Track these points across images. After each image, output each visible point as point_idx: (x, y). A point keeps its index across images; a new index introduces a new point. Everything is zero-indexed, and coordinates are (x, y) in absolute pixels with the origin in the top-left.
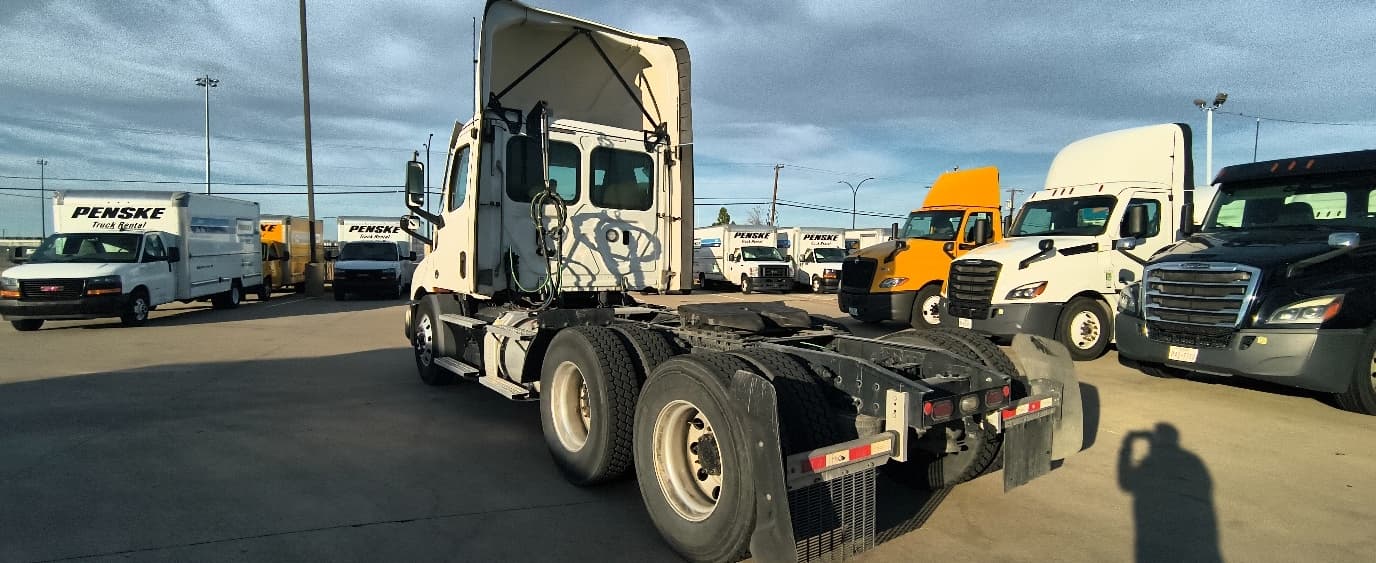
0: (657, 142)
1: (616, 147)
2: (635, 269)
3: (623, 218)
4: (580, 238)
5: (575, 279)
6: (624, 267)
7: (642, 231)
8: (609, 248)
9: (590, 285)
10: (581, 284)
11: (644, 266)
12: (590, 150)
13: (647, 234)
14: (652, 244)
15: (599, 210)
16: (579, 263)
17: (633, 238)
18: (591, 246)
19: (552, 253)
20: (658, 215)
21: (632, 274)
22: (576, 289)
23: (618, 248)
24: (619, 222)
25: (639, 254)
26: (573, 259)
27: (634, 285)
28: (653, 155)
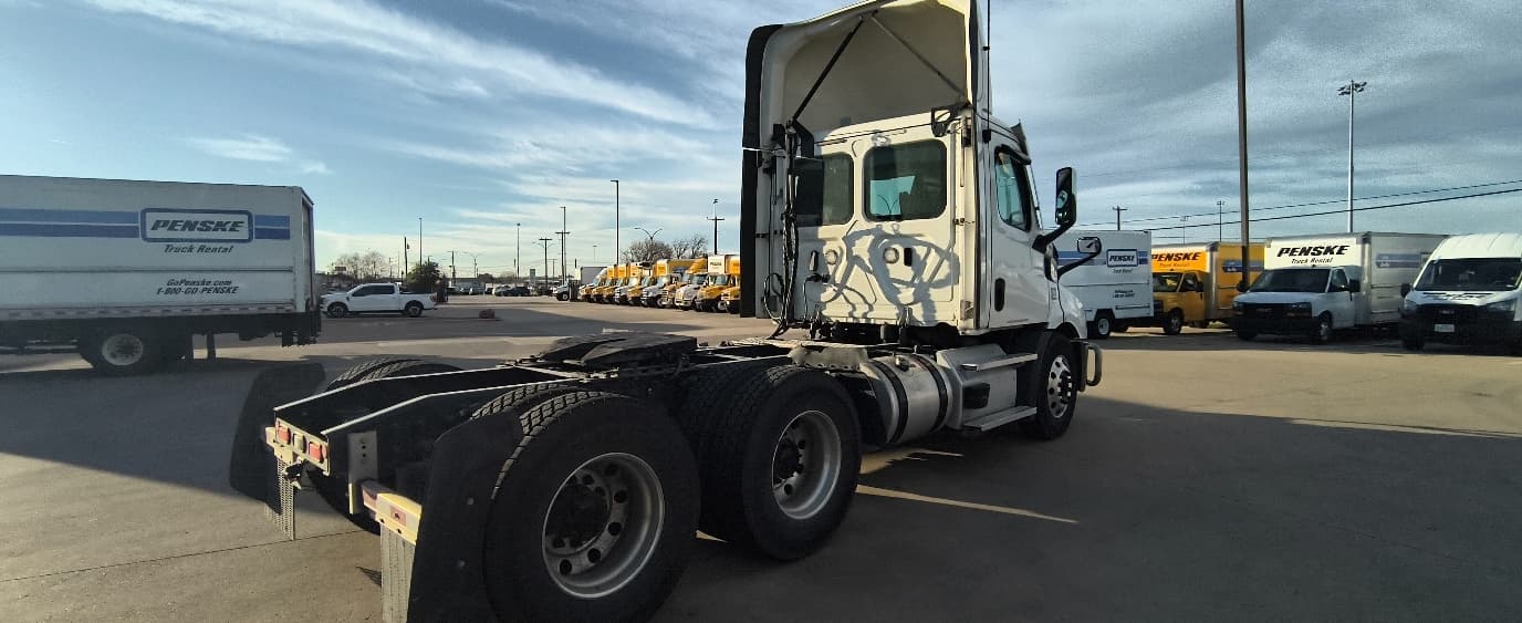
0: (951, 119)
1: (893, 143)
2: (922, 296)
3: (902, 231)
4: (854, 260)
5: (850, 309)
6: (906, 295)
7: (930, 246)
8: (887, 271)
9: (865, 316)
10: (856, 314)
11: (934, 294)
12: (864, 153)
13: (938, 250)
14: (946, 263)
15: (874, 225)
16: (854, 290)
17: (919, 256)
18: (866, 269)
19: (826, 279)
20: (955, 222)
21: (919, 304)
22: (851, 320)
23: (900, 271)
24: (898, 237)
25: (926, 276)
26: (848, 284)
27: (920, 319)
28: (946, 140)
